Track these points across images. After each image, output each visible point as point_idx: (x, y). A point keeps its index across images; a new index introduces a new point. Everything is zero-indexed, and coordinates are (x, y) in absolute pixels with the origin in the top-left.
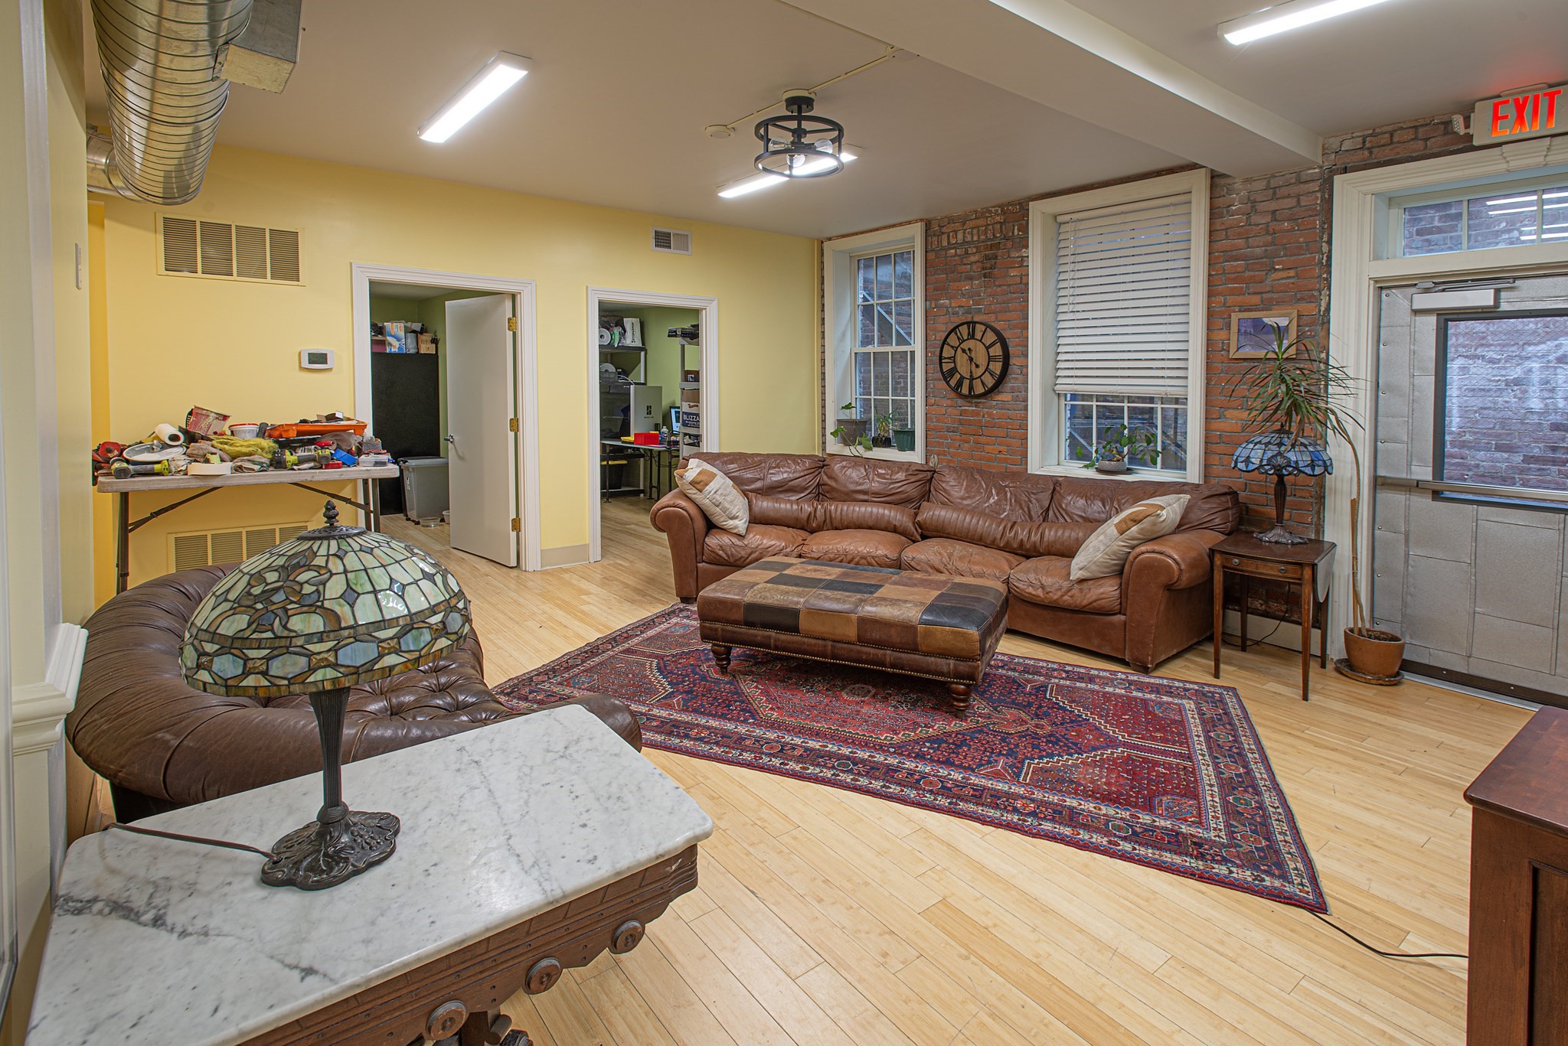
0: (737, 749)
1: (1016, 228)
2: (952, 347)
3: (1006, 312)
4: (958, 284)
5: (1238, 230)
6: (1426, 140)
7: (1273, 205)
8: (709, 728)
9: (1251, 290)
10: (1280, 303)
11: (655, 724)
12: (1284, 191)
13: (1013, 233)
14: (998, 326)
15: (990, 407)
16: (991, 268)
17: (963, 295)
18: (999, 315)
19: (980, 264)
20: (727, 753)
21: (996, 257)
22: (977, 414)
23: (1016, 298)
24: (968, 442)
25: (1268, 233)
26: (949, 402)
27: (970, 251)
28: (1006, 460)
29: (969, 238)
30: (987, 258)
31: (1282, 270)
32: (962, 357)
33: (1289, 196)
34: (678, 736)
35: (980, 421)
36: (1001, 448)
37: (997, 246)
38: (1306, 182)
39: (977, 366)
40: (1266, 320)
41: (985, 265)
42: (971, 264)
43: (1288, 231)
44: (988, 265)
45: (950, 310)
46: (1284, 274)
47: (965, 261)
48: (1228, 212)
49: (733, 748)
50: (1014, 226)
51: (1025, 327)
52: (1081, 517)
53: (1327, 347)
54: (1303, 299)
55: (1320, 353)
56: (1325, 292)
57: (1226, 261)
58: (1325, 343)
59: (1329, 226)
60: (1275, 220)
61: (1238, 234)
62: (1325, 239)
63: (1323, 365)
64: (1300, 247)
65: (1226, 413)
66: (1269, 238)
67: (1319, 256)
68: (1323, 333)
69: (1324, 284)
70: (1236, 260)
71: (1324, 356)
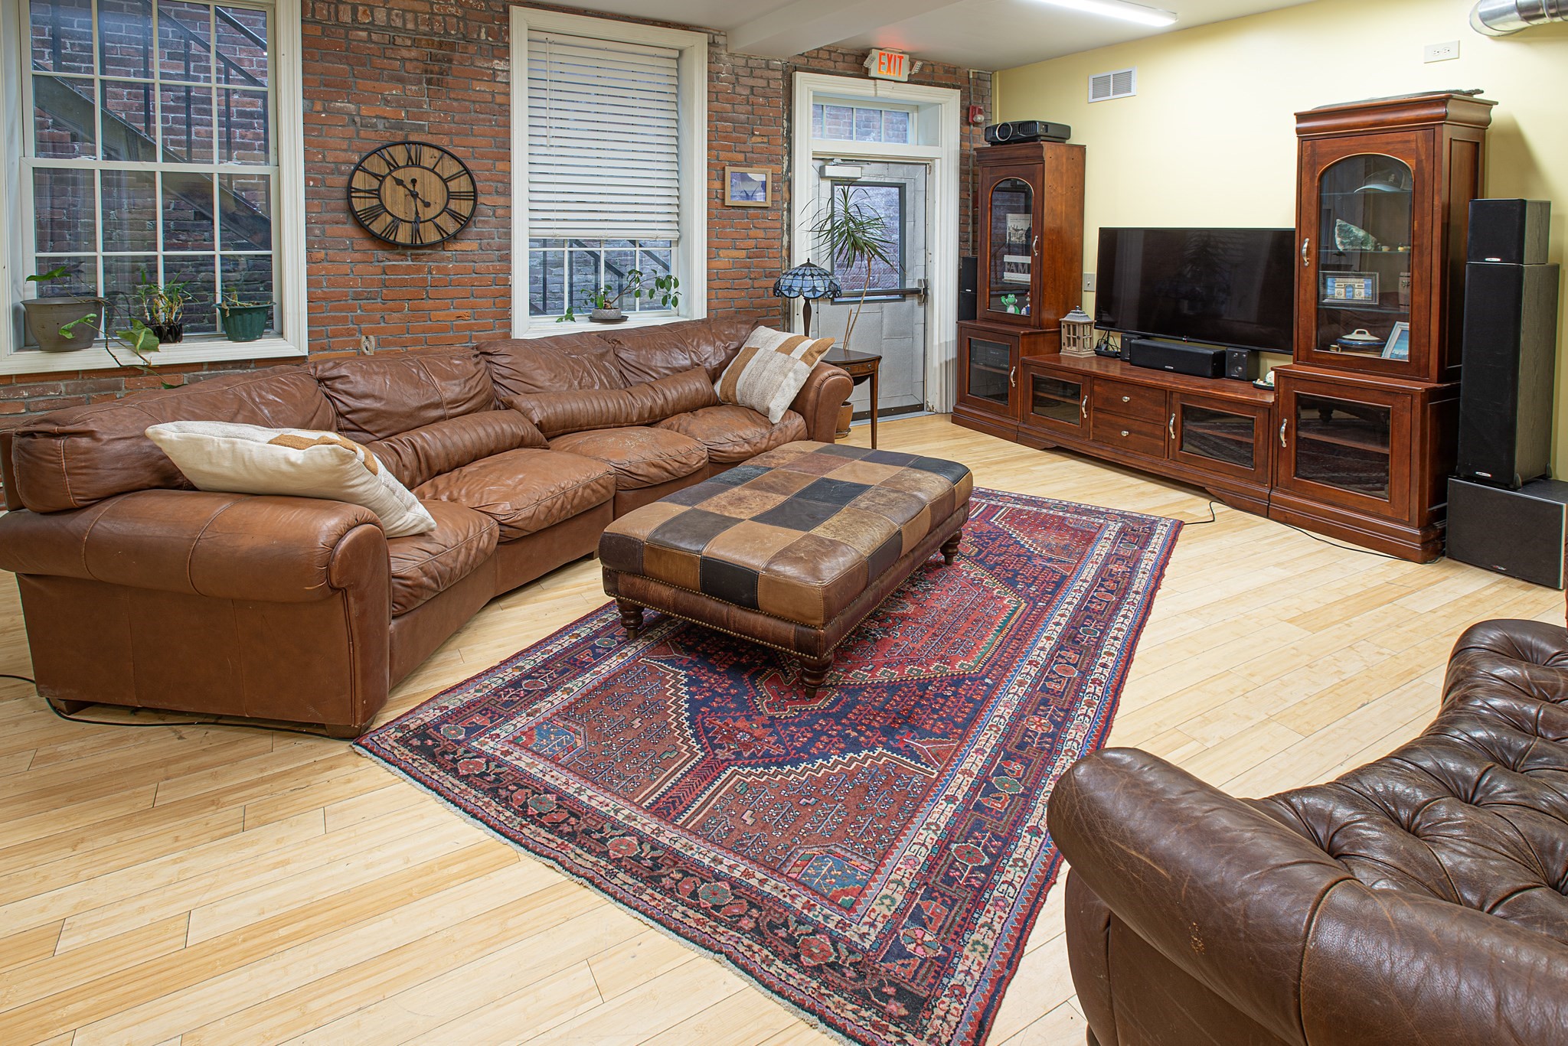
1: (483, 30)
2: (375, 176)
3: (467, 135)
4: (377, 84)
5: (727, 96)
6: (835, 62)
7: (751, 82)
9: (737, 149)
10: (758, 162)
12: (758, 72)
13: (479, 35)
14: (458, 152)
15: (442, 260)
16: (442, 74)
17: (387, 102)
18: (455, 138)
19: (421, 65)
21: (450, 61)
22: (419, 270)
23: (484, 120)
24: (400, 310)
25: (748, 103)
26: (358, 256)
27: (399, 41)
28: (470, 328)
29: (399, 23)
30: (433, 58)
31: (760, 135)
32: (394, 191)
33: (761, 77)
35: (424, 280)
36: (461, 312)
37: (452, 46)
38: (773, 70)
39: (427, 205)
40: (749, 175)
41: (429, 68)
42: (403, 60)
43: (762, 105)
44: (436, 69)
45: (357, 119)
46: (759, 139)
47: (389, 53)
48: (718, 78)
50: (480, 27)
51: (507, 158)
52: (667, 368)
53: (788, 199)
54: (773, 161)
55: (783, 203)
56: (786, 158)
57: (718, 121)
58: (786, 196)
59: (788, 108)
60: (753, 94)
61: (727, 99)
62: (785, 117)
63: (785, 213)
64: (770, 120)
65: (720, 252)
66: (750, 108)
67: (782, 130)
68: (785, 189)
69: (785, 152)
70: (726, 121)
71: (785, 205)
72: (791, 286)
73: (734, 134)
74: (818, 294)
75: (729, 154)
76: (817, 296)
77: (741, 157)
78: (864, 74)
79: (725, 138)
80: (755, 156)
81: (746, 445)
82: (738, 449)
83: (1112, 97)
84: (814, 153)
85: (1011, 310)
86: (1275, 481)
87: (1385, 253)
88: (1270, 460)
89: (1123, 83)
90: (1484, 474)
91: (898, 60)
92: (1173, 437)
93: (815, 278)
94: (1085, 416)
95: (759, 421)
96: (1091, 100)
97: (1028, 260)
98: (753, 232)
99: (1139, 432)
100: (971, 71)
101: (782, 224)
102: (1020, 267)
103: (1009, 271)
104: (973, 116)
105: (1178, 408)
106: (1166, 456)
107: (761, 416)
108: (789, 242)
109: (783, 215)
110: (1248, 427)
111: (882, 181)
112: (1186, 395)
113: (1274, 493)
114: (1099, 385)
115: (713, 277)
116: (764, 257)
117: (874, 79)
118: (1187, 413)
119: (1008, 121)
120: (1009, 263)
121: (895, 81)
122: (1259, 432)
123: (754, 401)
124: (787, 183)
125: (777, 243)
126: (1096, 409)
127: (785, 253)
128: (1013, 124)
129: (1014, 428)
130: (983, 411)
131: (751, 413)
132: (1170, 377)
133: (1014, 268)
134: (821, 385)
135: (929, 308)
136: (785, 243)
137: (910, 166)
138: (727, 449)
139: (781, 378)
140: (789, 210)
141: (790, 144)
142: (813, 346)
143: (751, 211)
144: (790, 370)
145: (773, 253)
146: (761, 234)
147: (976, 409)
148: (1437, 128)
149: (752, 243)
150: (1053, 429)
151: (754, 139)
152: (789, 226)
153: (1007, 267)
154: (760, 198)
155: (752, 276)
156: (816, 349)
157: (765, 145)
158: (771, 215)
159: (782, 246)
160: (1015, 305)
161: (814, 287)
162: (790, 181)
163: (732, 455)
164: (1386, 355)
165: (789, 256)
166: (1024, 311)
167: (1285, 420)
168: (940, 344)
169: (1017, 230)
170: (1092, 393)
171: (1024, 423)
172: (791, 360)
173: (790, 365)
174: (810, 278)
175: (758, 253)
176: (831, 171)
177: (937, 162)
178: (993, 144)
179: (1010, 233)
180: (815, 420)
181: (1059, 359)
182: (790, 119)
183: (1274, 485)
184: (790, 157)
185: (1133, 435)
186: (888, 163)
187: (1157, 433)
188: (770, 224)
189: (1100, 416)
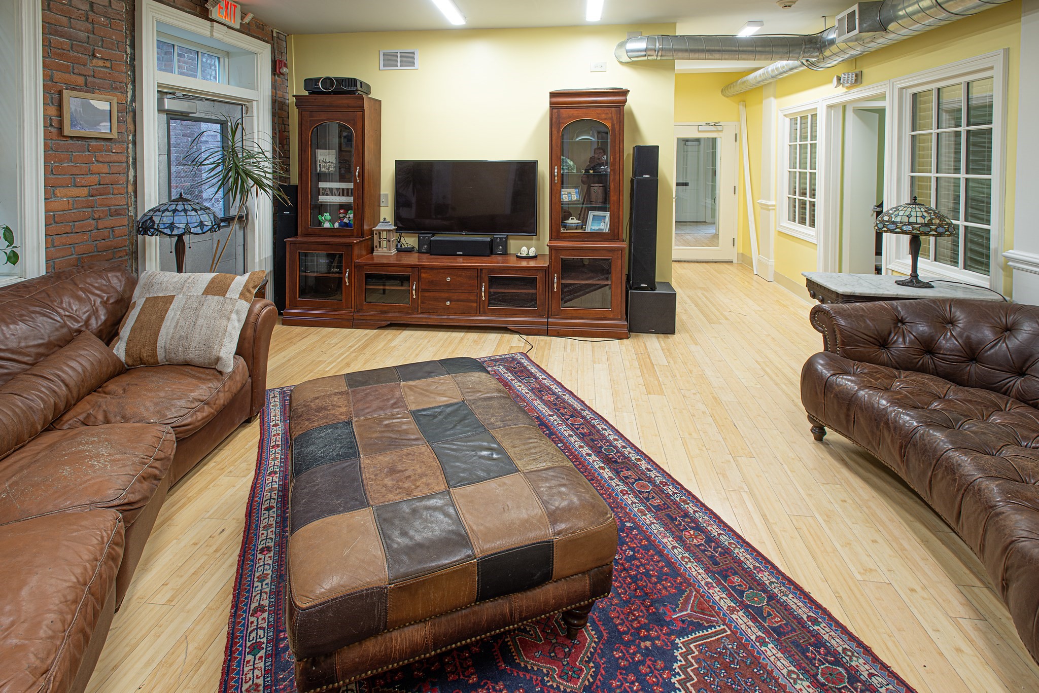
0: (672, 500)
5: (61, 6)
8: (679, 539)
9: (76, 70)
10: (101, 88)
11: (736, 579)
20: (684, 501)
25: (87, 20)
31: (101, 58)
34: (718, 544)
40: (91, 101)
43: (103, 25)
46: (101, 63)
49: (675, 502)
53: (133, 130)
54: (116, 88)
55: (128, 136)
56: (130, 86)
57: (51, 34)
58: (131, 127)
59: (131, 34)
60: (93, 11)
61: (62, 10)
62: (128, 43)
63: (130, 145)
64: (112, 44)
65: (57, 192)
66: (90, 26)
67: (125, 56)
68: (130, 120)
69: (129, 80)
70: (61, 36)
71: (130, 138)
72: (172, 223)
73: (72, 54)
74: (206, 229)
75: (66, 76)
76: (204, 231)
77: (80, 80)
78: (204, 14)
79: (61, 56)
80: (98, 81)
81: (206, 407)
82: (200, 416)
83: (399, 68)
84: (159, 85)
85: (327, 225)
86: (550, 313)
87: (591, 174)
88: (547, 300)
89: (408, 60)
90: (644, 285)
91: (233, 7)
92: (484, 299)
93: (199, 213)
94: (414, 297)
95: (203, 376)
96: (382, 68)
97: (351, 186)
98: (96, 167)
99: (458, 300)
100: (275, 31)
101: (128, 157)
102: (335, 191)
103: (323, 195)
104: (280, 68)
105: (487, 279)
106: (478, 312)
107: (201, 370)
108: (135, 177)
109: (128, 148)
110: (532, 282)
111: (210, 117)
112: (492, 270)
113: (550, 320)
114: (426, 273)
115: (51, 220)
116: (108, 194)
117: (212, 20)
118: (493, 281)
119: (331, 75)
120: (323, 188)
121: (229, 27)
122: (539, 284)
123: (193, 355)
124: (131, 114)
125: (122, 178)
126: (423, 290)
127: (130, 188)
128: (338, 80)
129: (349, 317)
130: (316, 310)
131: (187, 369)
132: (460, 259)
133: (329, 192)
134: (257, 319)
135: (248, 231)
136: (131, 178)
137: (231, 106)
138: (189, 420)
139: (224, 323)
140: (134, 143)
141: (134, 72)
142: (248, 282)
143: (93, 143)
144: (231, 312)
145: (118, 189)
146: (105, 168)
147: (308, 309)
148: (621, 107)
149: (95, 178)
150: (386, 311)
151: (95, 61)
152: (135, 159)
153: (321, 191)
154: (104, 128)
155: (96, 216)
156: (251, 285)
157: (108, 71)
158: (115, 148)
159: (128, 181)
160: (330, 221)
161: (201, 222)
162: (134, 112)
163: (198, 424)
164: (588, 230)
165: (135, 192)
166: (337, 225)
167: (556, 275)
168: (260, 261)
169: (325, 162)
170: (419, 279)
171: (358, 312)
172: (228, 301)
173: (230, 307)
174: (193, 213)
175: (102, 189)
176: (168, 104)
177: (255, 103)
178: (312, 93)
179: (320, 165)
180: (253, 356)
181: (372, 259)
182: (133, 46)
183: (550, 315)
184: (134, 86)
185: (453, 303)
186: (214, 101)
187: (472, 298)
188: (114, 157)
189: (427, 294)
